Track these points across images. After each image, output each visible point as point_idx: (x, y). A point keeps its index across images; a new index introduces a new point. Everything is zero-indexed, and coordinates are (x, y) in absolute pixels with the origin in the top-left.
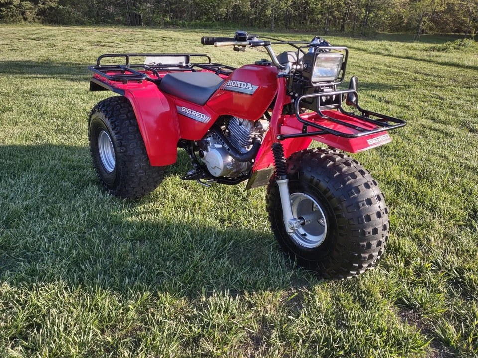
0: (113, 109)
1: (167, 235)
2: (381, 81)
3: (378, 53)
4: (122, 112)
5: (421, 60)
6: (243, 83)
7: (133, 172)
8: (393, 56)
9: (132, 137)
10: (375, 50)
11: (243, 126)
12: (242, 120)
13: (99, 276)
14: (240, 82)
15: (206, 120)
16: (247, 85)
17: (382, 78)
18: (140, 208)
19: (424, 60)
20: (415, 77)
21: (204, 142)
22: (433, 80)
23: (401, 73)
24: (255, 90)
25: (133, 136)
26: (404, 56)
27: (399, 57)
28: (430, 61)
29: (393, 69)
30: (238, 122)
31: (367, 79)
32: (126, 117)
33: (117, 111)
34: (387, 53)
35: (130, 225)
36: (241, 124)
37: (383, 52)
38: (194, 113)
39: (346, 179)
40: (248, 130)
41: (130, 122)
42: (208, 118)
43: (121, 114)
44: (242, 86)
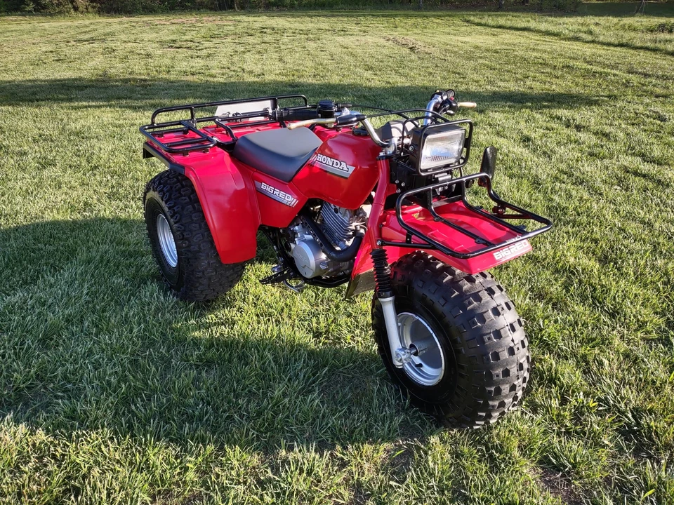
0: (171, 188)
1: (243, 358)
2: (575, 90)
3: (576, 39)
4: (183, 193)
5: (641, 48)
6: (335, 161)
7: (199, 272)
8: (599, 43)
9: (196, 227)
10: (572, 34)
11: (339, 214)
12: (337, 207)
13: (152, 421)
14: (332, 160)
15: (292, 203)
16: (341, 164)
17: (577, 85)
18: (211, 318)
19: (647, 49)
20: (627, 81)
21: (290, 232)
22: (654, 86)
23: (607, 74)
24: (350, 172)
25: (197, 225)
26: (616, 42)
27: (609, 44)
28: (655, 50)
29: (594, 68)
30: (333, 207)
31: (554, 87)
32: (188, 200)
33: (176, 191)
34: (590, 38)
35: (196, 343)
36: (336, 211)
37: (584, 36)
38: (277, 192)
39: (466, 302)
40: (346, 219)
41: (194, 207)
42: (295, 200)
43: (182, 196)
44: (334, 165)
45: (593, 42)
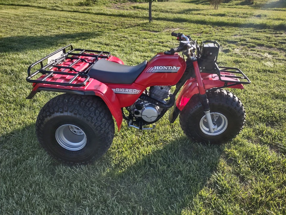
6: (169, 67)
12: (163, 86)
15: (138, 92)
21: (140, 106)
24: (178, 69)
30: (159, 87)
31: (75, 30)
36: (162, 88)
38: (127, 90)
42: (139, 90)
44: (169, 68)
45: (63, 10)
